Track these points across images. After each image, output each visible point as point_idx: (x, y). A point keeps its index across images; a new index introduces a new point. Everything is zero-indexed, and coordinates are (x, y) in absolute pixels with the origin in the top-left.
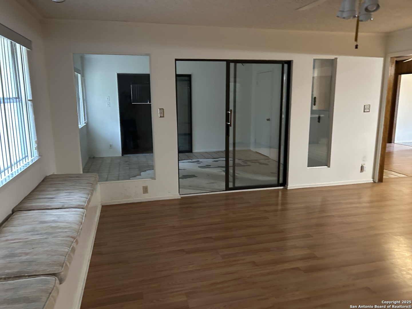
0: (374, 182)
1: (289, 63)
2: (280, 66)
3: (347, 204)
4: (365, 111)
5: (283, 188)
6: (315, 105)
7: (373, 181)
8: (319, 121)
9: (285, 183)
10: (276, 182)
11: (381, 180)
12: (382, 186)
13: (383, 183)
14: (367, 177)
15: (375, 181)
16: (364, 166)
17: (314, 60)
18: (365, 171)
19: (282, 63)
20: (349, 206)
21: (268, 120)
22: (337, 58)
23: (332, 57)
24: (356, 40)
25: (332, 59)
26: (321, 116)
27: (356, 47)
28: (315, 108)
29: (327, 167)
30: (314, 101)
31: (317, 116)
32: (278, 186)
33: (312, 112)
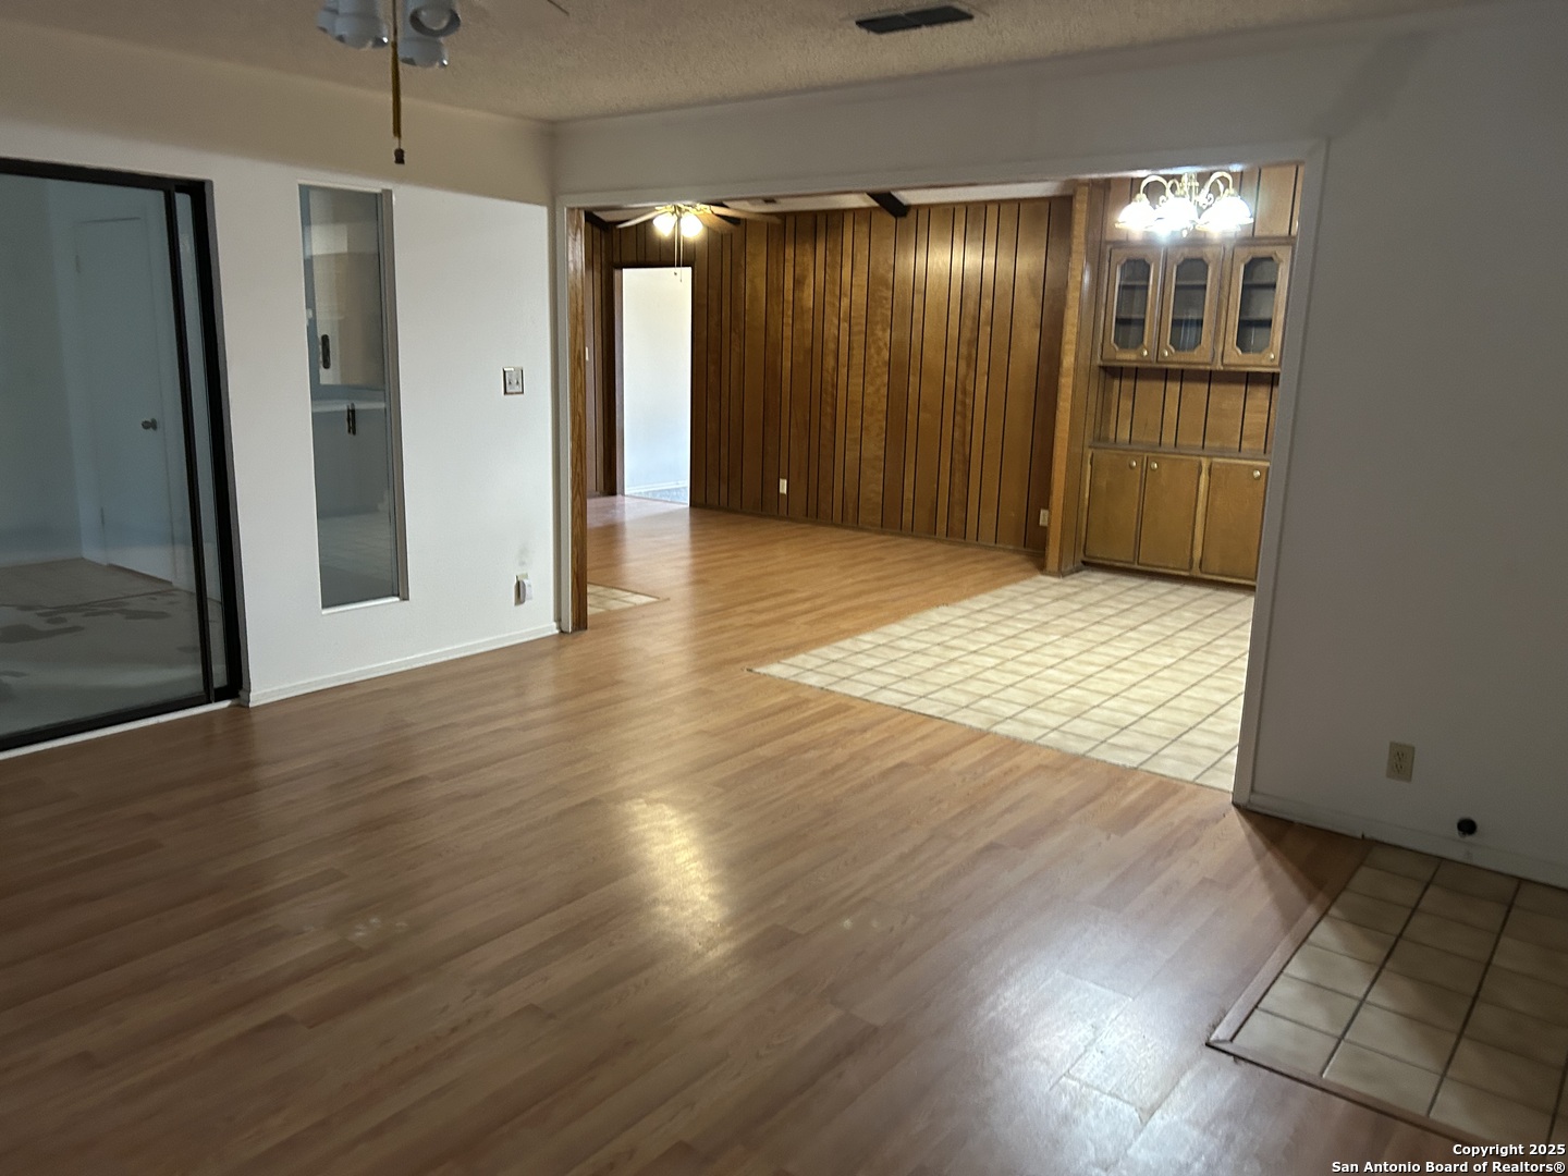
0: (562, 632)
1: (198, 192)
2: (157, 198)
3: (473, 724)
4: (508, 390)
5: (230, 706)
6: (327, 365)
7: (559, 628)
8: (353, 429)
9: (236, 684)
10: (199, 687)
11: (581, 622)
12: (588, 641)
13: (588, 632)
14: (539, 619)
15: (563, 629)
16: (526, 582)
17: (305, 191)
18: (531, 598)
19: (170, 187)
20: (477, 730)
21: (150, 425)
22: (389, 193)
23: (373, 186)
24: (397, 131)
25: (376, 194)
26: (359, 406)
27: (400, 157)
28: (327, 377)
29: (397, 599)
30: (322, 351)
31: (343, 407)
32: (209, 702)
33: (319, 392)
